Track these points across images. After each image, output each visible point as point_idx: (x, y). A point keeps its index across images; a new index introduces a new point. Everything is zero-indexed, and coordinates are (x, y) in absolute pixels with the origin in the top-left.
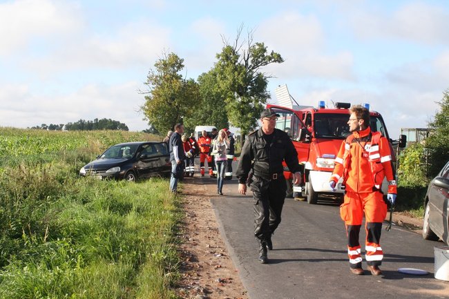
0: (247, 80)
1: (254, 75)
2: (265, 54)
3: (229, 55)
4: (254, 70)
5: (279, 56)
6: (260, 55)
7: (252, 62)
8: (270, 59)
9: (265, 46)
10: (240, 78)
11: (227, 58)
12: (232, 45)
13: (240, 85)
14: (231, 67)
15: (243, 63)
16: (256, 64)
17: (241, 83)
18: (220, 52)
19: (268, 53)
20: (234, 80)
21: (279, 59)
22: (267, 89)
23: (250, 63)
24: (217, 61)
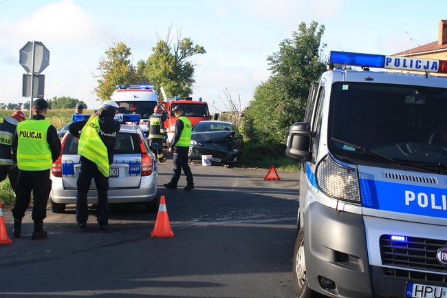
0: (177, 68)
1: (183, 64)
2: (192, 46)
3: (162, 48)
4: (182, 60)
5: (202, 48)
6: (188, 48)
7: (181, 53)
8: (195, 51)
9: (191, 41)
10: (170, 67)
11: (161, 50)
12: (165, 40)
13: (170, 73)
14: (165, 58)
15: (174, 54)
16: (184, 56)
17: (171, 71)
18: (155, 46)
19: (193, 46)
20: (166, 69)
21: (202, 51)
22: (194, 75)
23: (179, 54)
24: (153, 53)
